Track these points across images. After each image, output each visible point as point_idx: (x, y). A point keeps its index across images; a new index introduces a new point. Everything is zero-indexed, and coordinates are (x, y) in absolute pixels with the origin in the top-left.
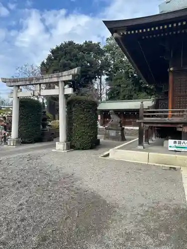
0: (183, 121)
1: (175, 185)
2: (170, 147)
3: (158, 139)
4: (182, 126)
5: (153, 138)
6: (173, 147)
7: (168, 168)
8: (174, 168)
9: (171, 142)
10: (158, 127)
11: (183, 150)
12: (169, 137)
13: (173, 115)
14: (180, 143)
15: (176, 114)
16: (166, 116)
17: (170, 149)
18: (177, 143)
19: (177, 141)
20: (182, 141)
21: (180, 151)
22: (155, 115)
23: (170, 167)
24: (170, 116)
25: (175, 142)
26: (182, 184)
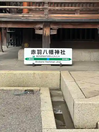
0: (44, 19)
1: (30, 115)
2: (27, 59)
3: (12, 48)
4: (42, 27)
5: (4, 48)
6: (31, 59)
7: (23, 92)
8: (32, 91)
9: (27, 52)
10: (10, 29)
11: (44, 62)
12: (26, 45)
13: (30, 10)
14: (39, 52)
15: (33, 7)
16: (20, 11)
17: (26, 62)
18: (36, 52)
19: (36, 49)
20: (43, 49)
21: (40, 65)
22: (5, 9)
23: (26, 90)
24: (26, 11)
25: (33, 52)
26: (40, 112)
